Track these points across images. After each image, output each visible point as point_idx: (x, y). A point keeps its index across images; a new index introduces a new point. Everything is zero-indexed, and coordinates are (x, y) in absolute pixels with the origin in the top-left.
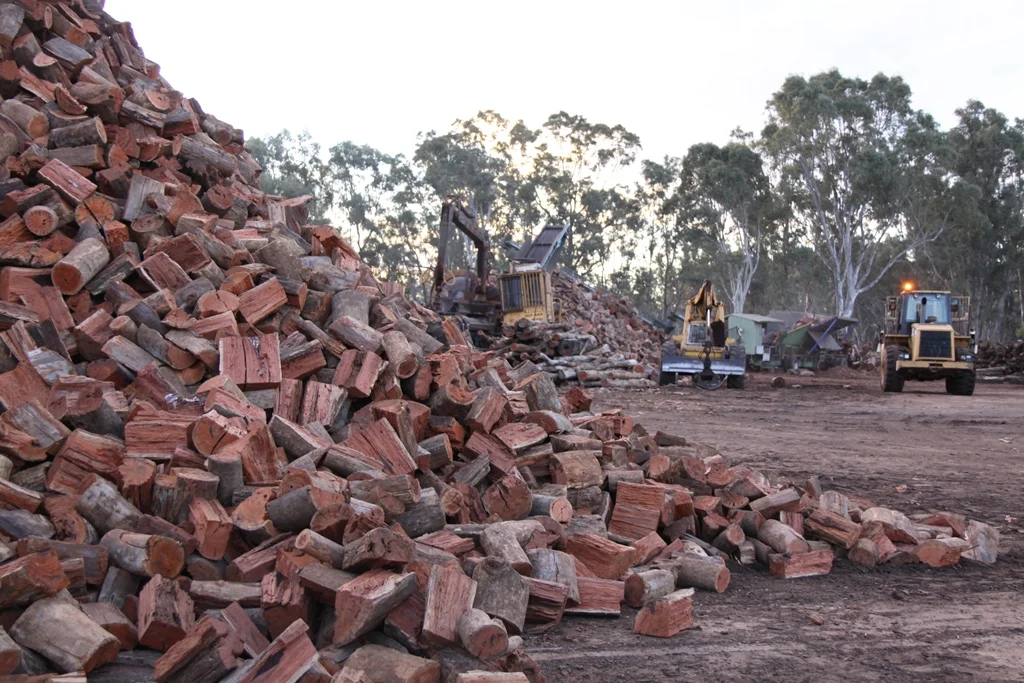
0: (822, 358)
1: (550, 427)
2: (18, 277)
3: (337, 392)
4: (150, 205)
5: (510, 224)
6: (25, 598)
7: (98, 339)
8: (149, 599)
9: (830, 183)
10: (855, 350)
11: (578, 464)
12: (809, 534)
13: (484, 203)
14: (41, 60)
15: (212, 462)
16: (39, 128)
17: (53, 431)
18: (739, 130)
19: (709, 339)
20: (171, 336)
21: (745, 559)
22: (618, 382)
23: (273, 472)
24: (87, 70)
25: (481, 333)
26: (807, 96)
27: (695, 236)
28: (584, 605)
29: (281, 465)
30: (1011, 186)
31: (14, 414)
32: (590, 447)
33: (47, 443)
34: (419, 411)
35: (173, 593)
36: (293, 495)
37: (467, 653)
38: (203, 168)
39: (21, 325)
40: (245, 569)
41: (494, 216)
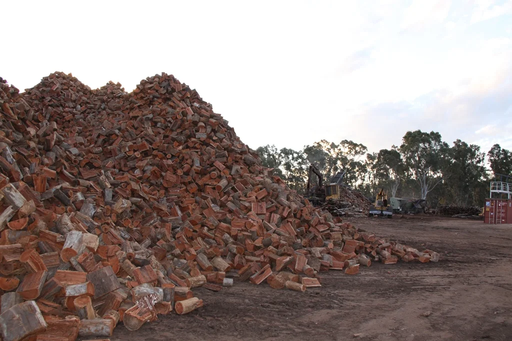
0: (417, 210)
1: (329, 226)
2: (209, 188)
3: (278, 216)
4: (237, 171)
5: (329, 171)
6: (213, 256)
7: (225, 202)
8: (237, 259)
9: (420, 161)
10: (426, 208)
11: (336, 235)
12: (392, 254)
13: (322, 165)
14: (215, 138)
15: (250, 231)
16: (214, 153)
17: (216, 222)
18: (394, 146)
19: (382, 204)
20: (241, 202)
21: (376, 259)
22: (357, 216)
23: (263, 234)
24: (224, 140)
25: (319, 201)
26: (413, 137)
27: (382, 175)
28: (334, 267)
29: (265, 232)
30: (469, 163)
31: (208, 218)
32: (339, 231)
33: (215, 225)
34: (297, 221)
35: (242, 258)
36: (267, 239)
37: (305, 274)
38: (249, 162)
39: (209, 199)
40: (257, 254)
41: (325, 169)
